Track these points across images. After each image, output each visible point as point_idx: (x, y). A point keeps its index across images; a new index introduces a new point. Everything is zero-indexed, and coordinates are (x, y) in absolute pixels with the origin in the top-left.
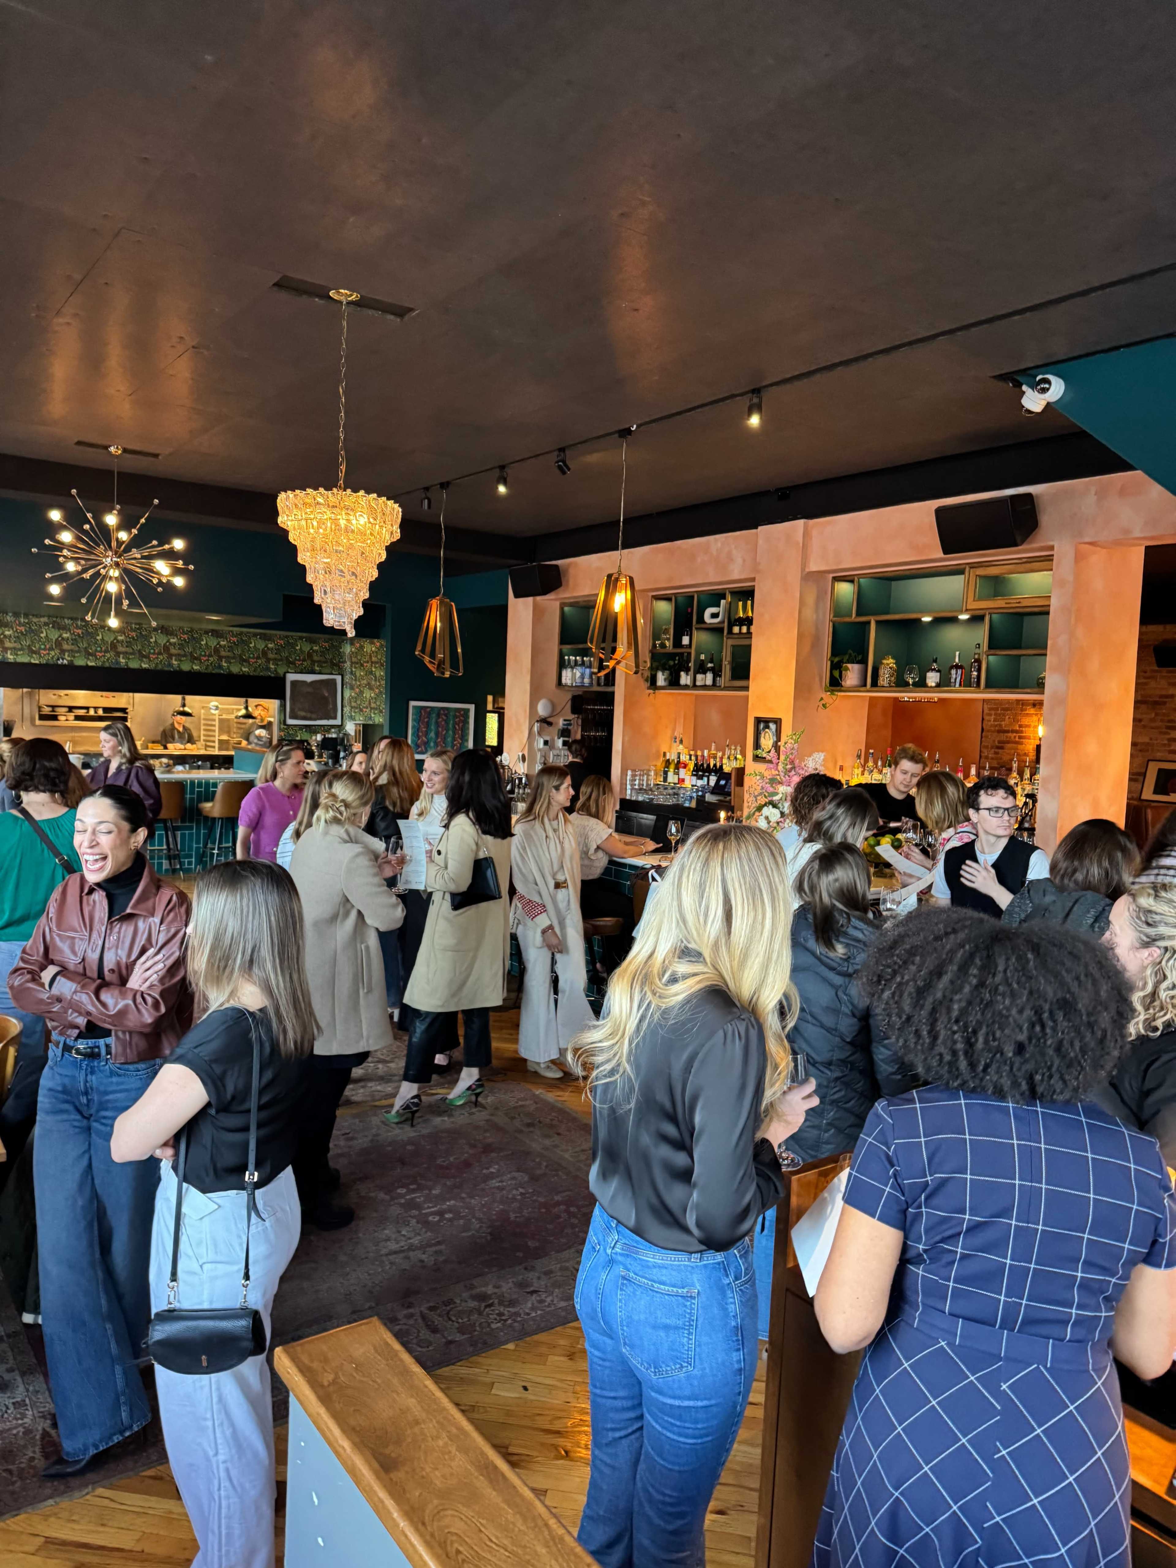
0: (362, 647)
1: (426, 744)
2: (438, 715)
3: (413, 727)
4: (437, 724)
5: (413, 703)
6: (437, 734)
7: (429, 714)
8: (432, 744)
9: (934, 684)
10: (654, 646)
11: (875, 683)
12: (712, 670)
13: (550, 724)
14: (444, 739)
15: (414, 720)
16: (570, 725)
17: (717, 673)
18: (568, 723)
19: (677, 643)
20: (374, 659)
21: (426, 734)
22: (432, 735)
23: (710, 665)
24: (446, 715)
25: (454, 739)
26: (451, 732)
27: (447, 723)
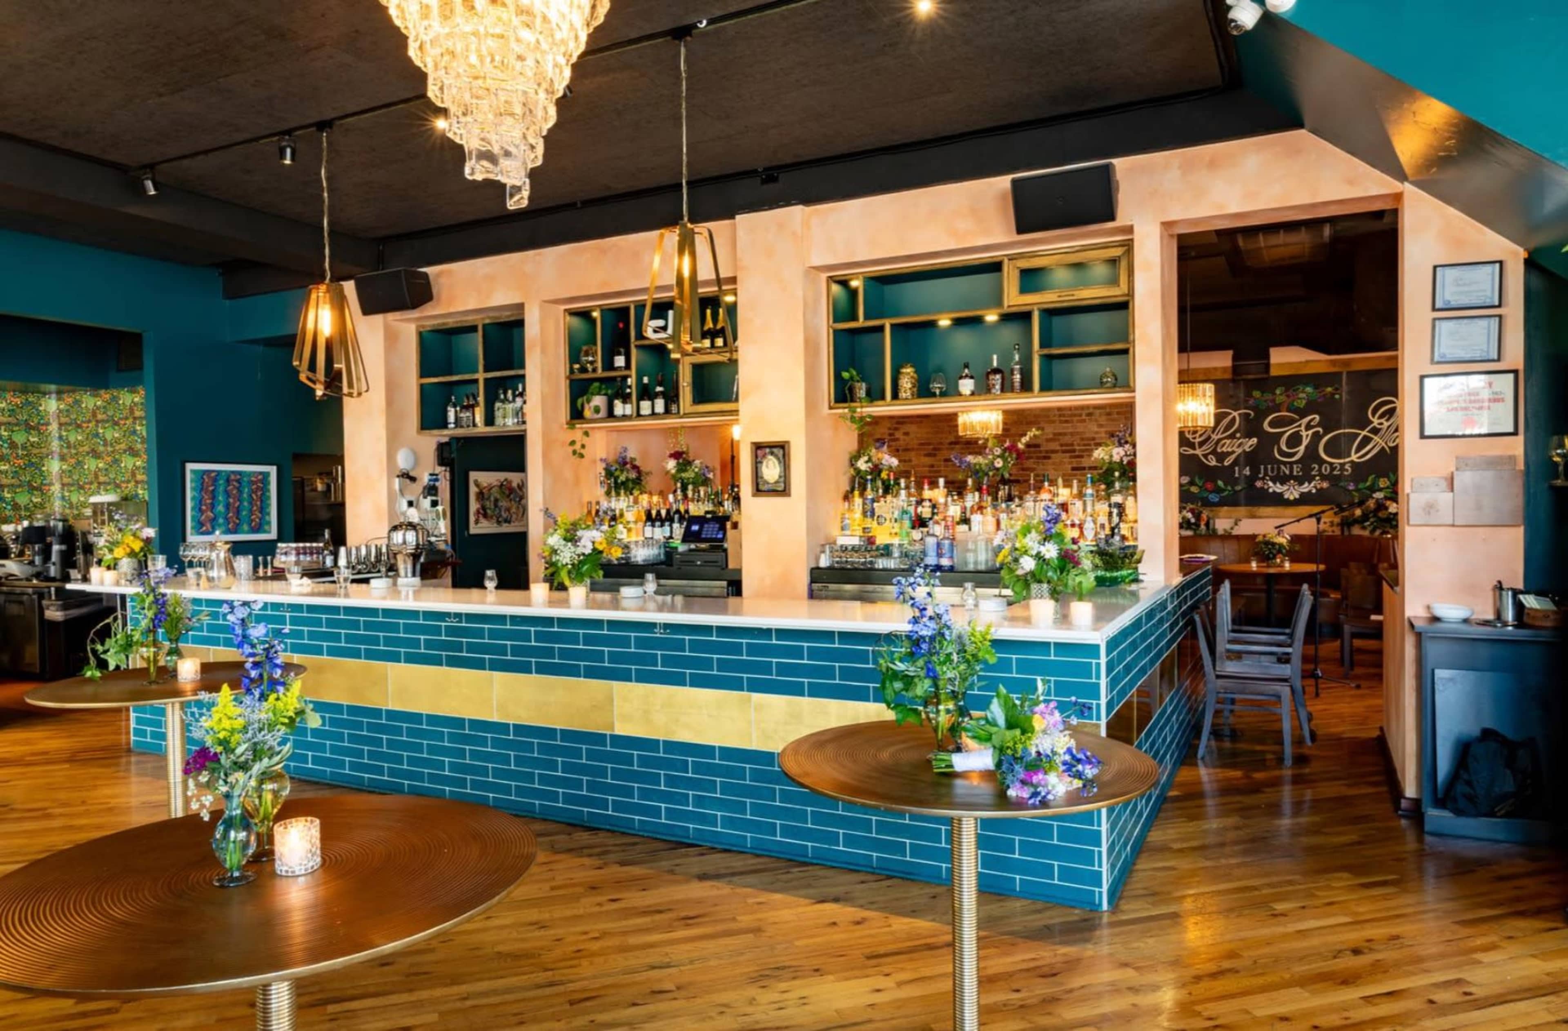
0: (77, 402)
1: (214, 520)
2: (228, 481)
3: (193, 499)
4: (228, 494)
5: (190, 467)
6: (227, 506)
7: (215, 480)
8: (221, 521)
9: (968, 392)
10: (572, 371)
11: (895, 396)
12: (663, 394)
13: (413, 479)
14: (238, 511)
15: (193, 489)
16: (437, 480)
17: (671, 398)
18: (434, 477)
19: (609, 365)
20: (100, 417)
21: (212, 507)
22: (221, 508)
23: (659, 389)
24: (238, 481)
25: (251, 512)
26: (246, 504)
27: (240, 492)
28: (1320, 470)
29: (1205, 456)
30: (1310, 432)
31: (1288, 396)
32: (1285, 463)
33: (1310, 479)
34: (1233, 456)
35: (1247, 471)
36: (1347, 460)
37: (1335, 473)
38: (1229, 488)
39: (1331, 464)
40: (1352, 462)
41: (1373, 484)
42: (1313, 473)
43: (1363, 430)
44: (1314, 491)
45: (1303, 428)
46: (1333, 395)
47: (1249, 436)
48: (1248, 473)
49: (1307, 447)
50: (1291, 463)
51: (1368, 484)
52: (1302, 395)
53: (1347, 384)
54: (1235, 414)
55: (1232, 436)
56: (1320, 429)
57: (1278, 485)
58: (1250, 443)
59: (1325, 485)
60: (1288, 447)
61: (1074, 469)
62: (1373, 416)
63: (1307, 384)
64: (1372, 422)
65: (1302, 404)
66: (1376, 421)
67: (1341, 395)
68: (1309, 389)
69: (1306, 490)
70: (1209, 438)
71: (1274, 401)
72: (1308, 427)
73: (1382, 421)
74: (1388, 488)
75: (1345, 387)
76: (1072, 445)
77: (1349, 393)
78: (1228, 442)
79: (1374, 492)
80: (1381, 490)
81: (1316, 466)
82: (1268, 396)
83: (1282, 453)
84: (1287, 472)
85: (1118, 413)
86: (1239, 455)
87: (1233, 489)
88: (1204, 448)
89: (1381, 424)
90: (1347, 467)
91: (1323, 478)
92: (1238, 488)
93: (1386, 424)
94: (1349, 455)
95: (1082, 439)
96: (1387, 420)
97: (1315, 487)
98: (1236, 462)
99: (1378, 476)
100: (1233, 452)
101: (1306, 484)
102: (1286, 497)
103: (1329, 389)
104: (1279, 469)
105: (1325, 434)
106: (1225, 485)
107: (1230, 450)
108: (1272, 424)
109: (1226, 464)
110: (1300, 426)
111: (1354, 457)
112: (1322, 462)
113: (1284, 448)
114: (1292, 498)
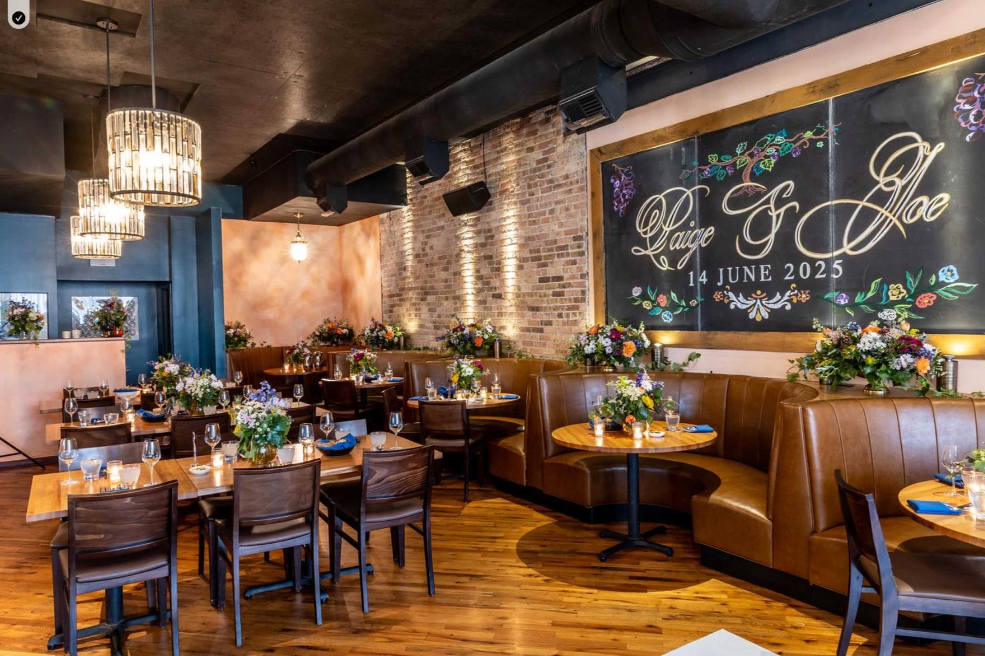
28: (796, 272)
29: (657, 257)
30: (782, 210)
31: (752, 155)
32: (749, 263)
33: (784, 287)
34: (688, 256)
35: (703, 279)
36: (836, 253)
37: (818, 276)
38: (683, 303)
39: (812, 261)
40: (844, 256)
41: (878, 297)
42: (787, 278)
43: (861, 199)
44: (788, 307)
45: (772, 205)
46: (813, 142)
47: (704, 224)
48: (705, 280)
49: (777, 234)
50: (758, 263)
51: (870, 294)
52: (772, 151)
53: (836, 122)
54: (689, 192)
55: (685, 227)
56: (796, 204)
57: (741, 298)
58: (706, 235)
59: (804, 297)
60: (753, 239)
61: (542, 280)
62: (878, 173)
63: (776, 132)
64: (877, 182)
65: (769, 165)
66: (882, 180)
67: (826, 141)
68: (779, 139)
69: (778, 306)
70: (661, 230)
71: (734, 165)
72: (780, 202)
73: (893, 177)
74: (903, 301)
75: (832, 127)
76: (538, 251)
77: (839, 136)
78: (682, 234)
79: (881, 309)
80: (891, 305)
81: (791, 266)
82: (728, 160)
83: (748, 249)
84: (753, 278)
85: (576, 207)
86: (695, 252)
87: (688, 305)
88: (656, 246)
89: (892, 183)
90: (836, 265)
91: (802, 285)
92: (693, 303)
93: (900, 183)
94: (839, 245)
95: (546, 243)
96: (901, 177)
97: (790, 301)
98: (690, 266)
99: (887, 281)
100: (687, 249)
101: (778, 296)
102: (752, 316)
103: (809, 134)
104: (742, 271)
105: (803, 211)
106: (680, 299)
107: (683, 247)
108: (734, 203)
109: (679, 268)
110: (767, 202)
111: (847, 248)
112: (798, 258)
113: (749, 240)
114: (759, 319)
